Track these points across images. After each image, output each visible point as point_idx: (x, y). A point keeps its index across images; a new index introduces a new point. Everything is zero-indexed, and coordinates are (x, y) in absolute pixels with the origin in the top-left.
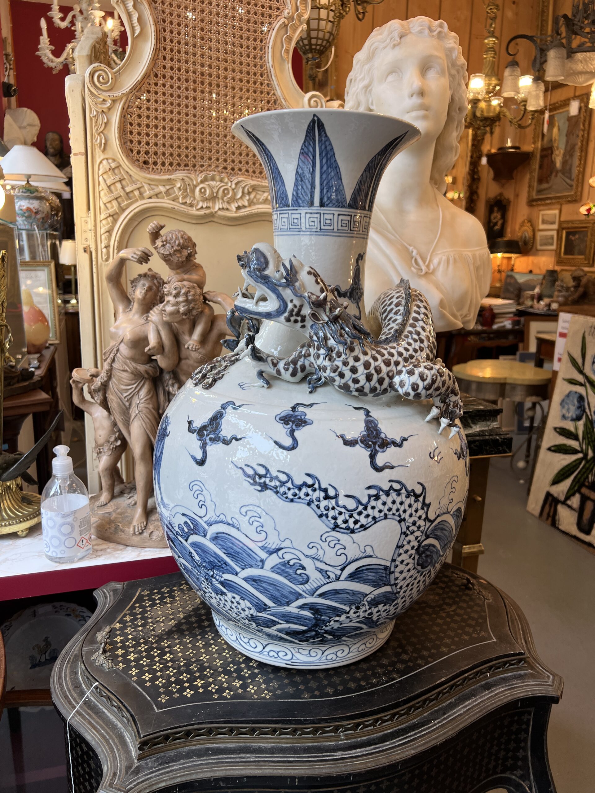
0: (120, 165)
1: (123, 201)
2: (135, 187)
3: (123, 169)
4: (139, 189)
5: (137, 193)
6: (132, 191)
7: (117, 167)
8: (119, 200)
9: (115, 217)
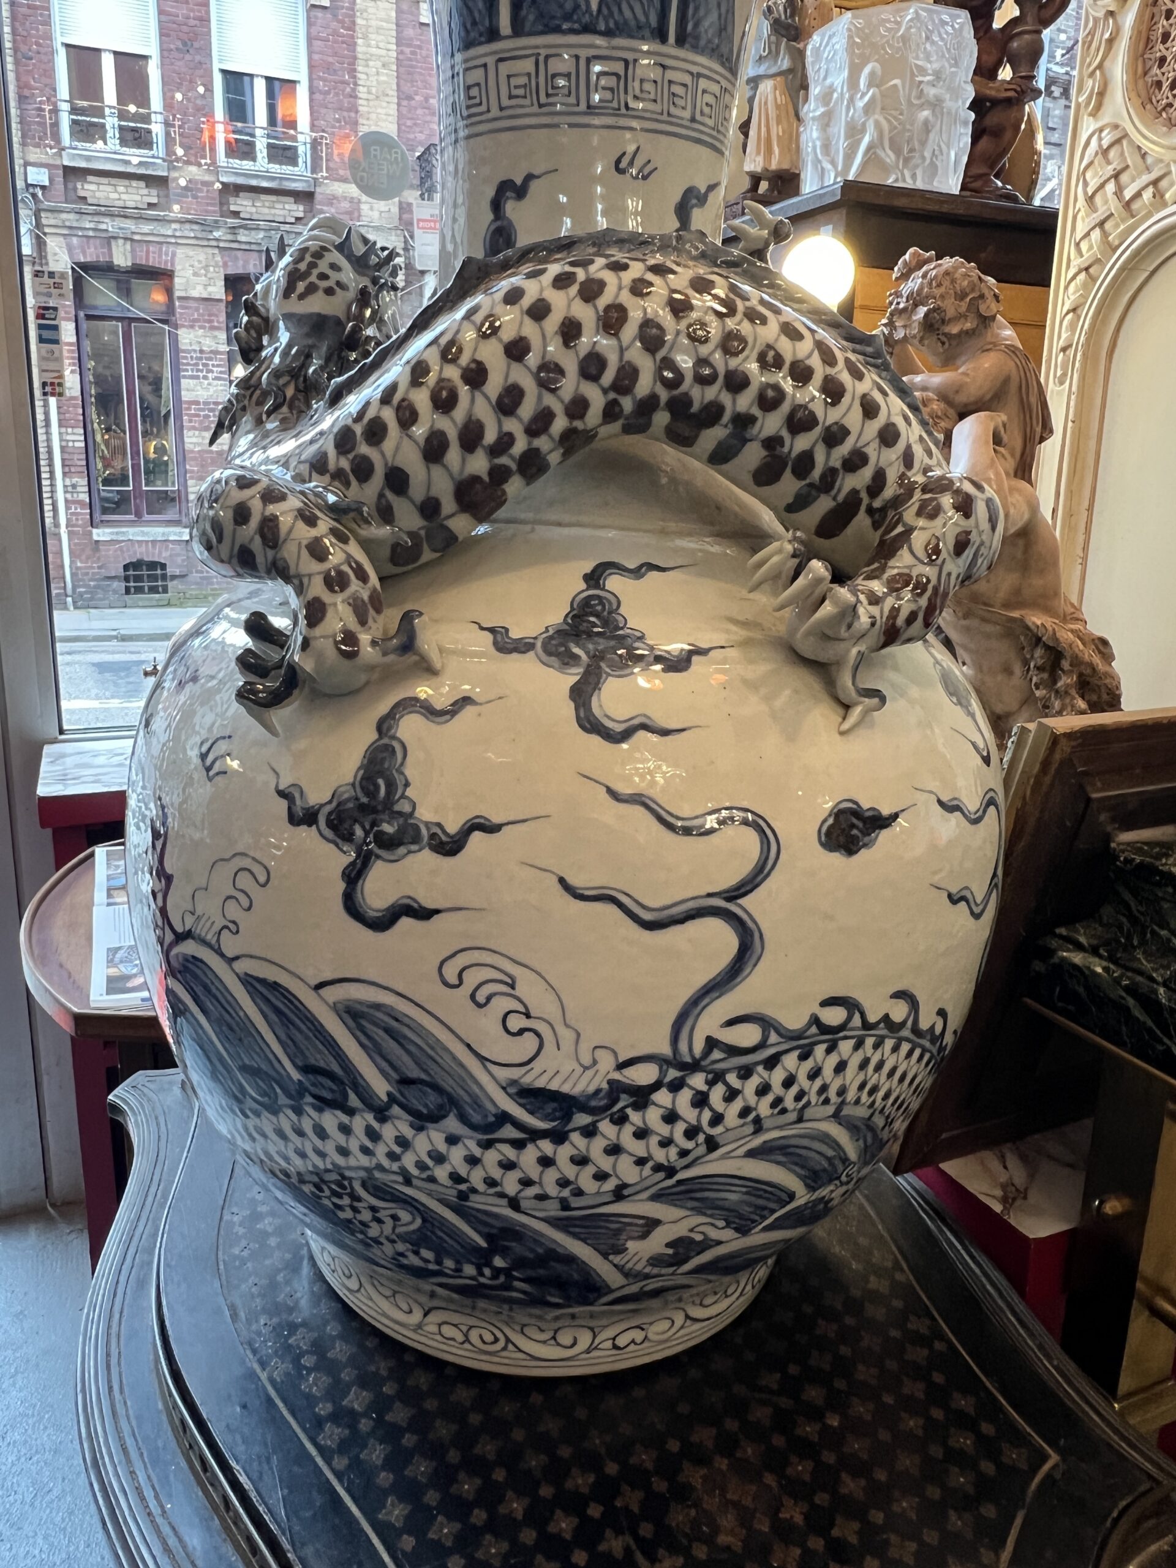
0: (1126, 135)
1: (1117, 226)
2: (1146, 178)
3: (1131, 142)
4: (1155, 183)
5: (1147, 195)
6: (1138, 195)
7: (1118, 141)
8: (1108, 226)
9: (1091, 270)
